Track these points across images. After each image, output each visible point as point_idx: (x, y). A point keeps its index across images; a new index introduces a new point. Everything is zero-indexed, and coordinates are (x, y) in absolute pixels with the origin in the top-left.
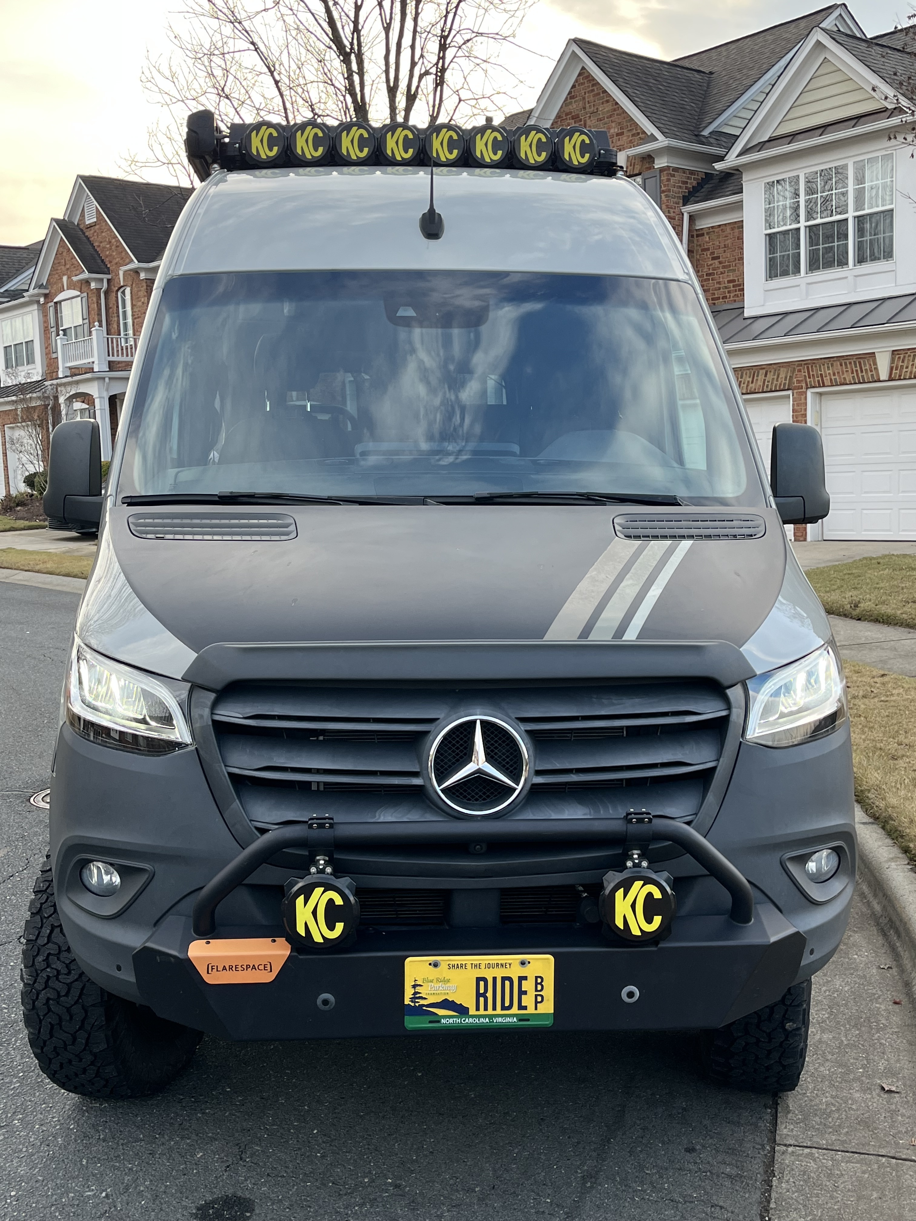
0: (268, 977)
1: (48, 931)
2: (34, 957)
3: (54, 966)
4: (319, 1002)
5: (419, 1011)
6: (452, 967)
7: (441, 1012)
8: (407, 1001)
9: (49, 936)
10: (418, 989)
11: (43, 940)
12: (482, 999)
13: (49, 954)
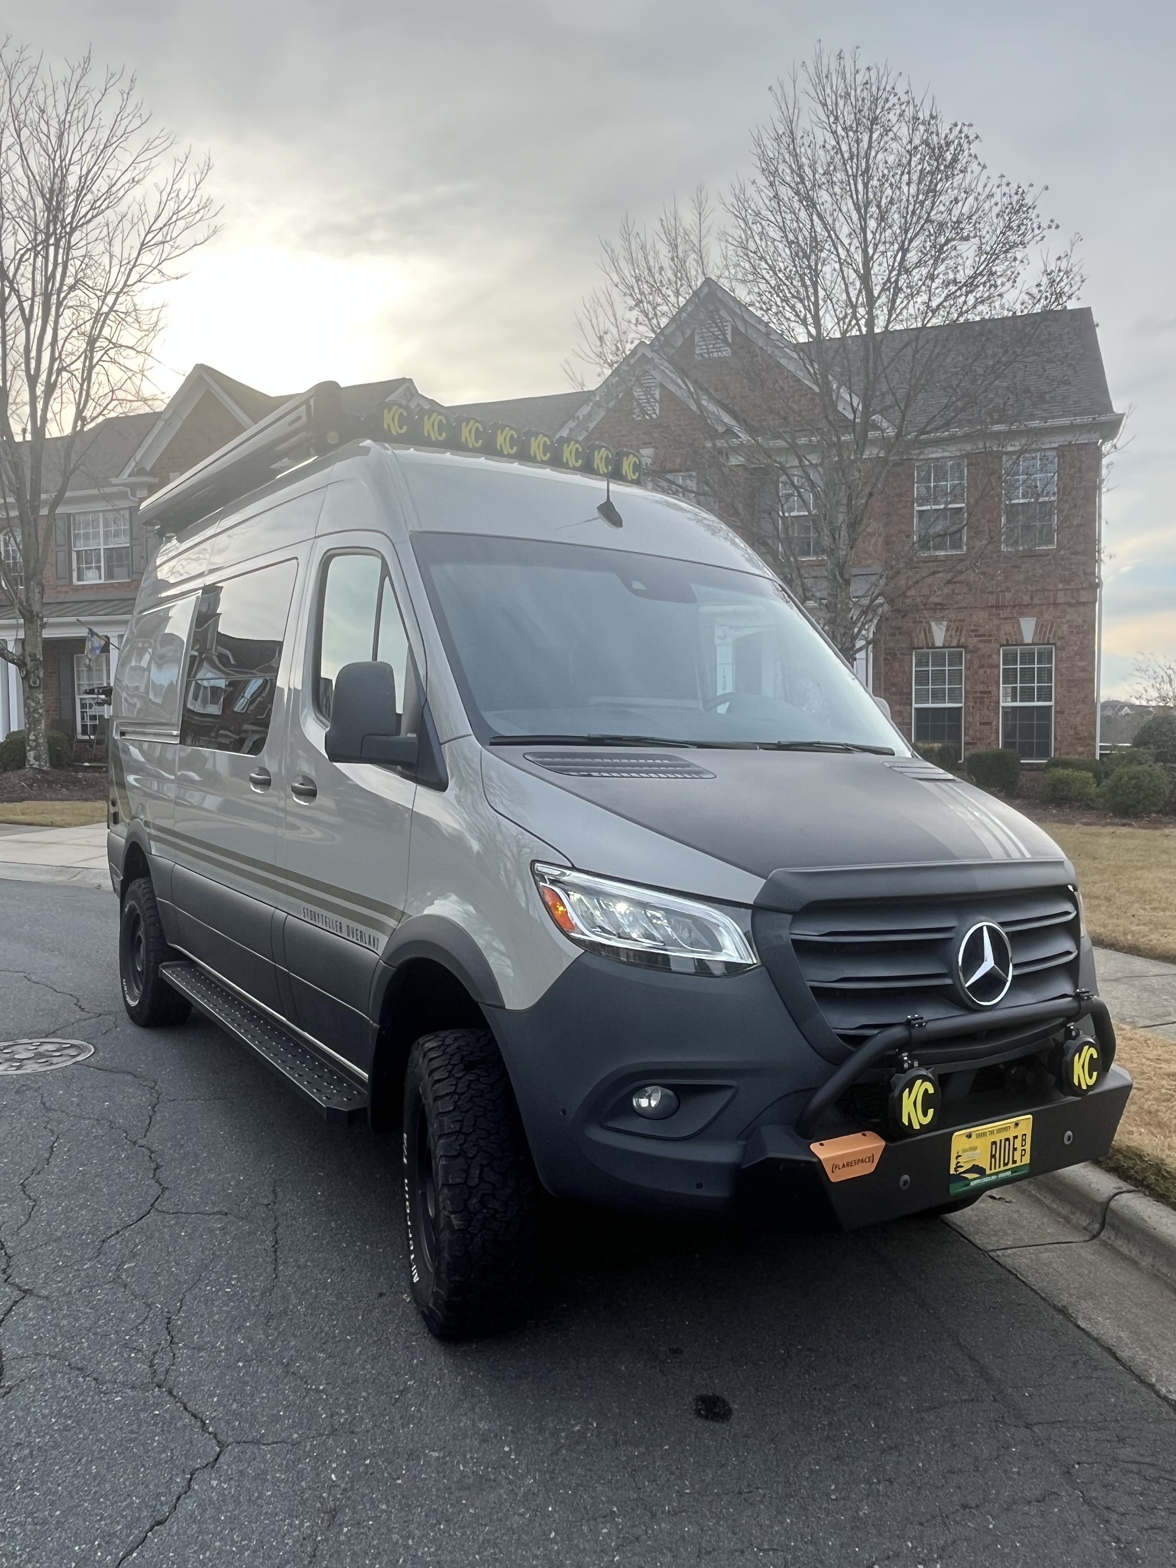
0: (869, 1168)
1: (478, 1172)
2: (466, 1201)
3: (490, 1206)
4: (901, 1183)
5: (959, 1178)
6: (979, 1136)
7: (970, 1176)
8: (952, 1172)
9: (480, 1177)
10: (960, 1159)
11: (474, 1181)
12: (993, 1160)
13: (484, 1195)
